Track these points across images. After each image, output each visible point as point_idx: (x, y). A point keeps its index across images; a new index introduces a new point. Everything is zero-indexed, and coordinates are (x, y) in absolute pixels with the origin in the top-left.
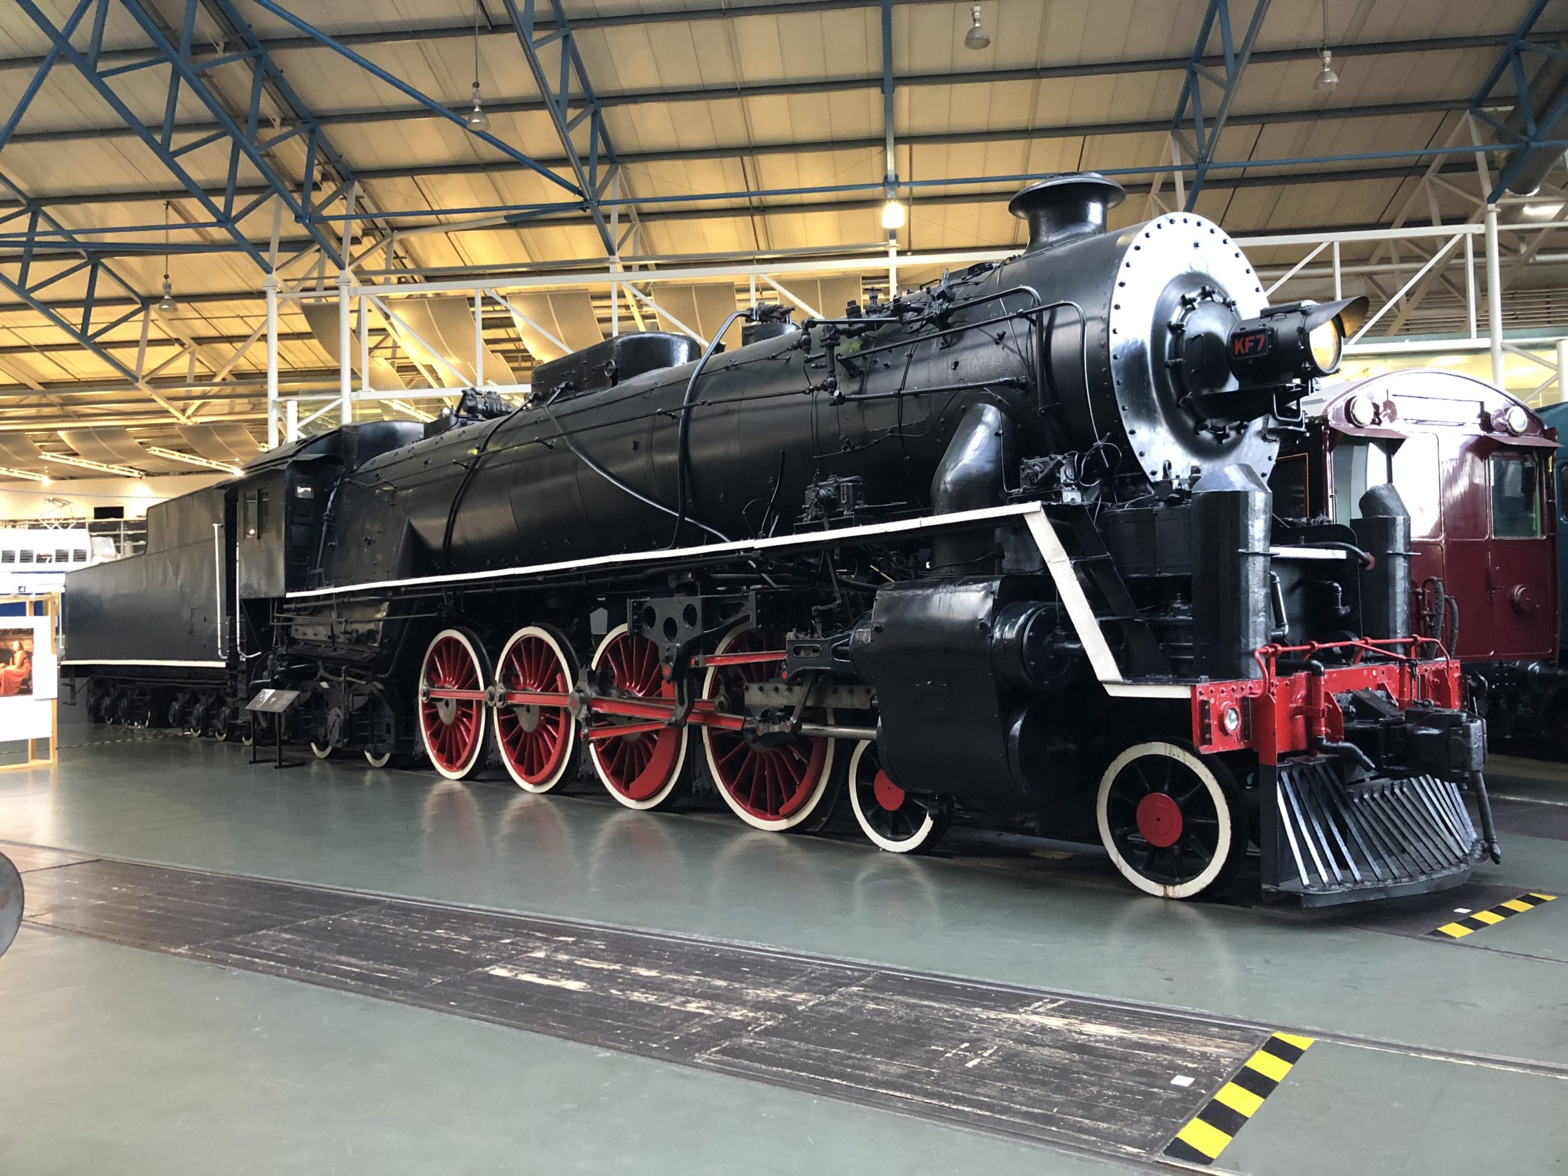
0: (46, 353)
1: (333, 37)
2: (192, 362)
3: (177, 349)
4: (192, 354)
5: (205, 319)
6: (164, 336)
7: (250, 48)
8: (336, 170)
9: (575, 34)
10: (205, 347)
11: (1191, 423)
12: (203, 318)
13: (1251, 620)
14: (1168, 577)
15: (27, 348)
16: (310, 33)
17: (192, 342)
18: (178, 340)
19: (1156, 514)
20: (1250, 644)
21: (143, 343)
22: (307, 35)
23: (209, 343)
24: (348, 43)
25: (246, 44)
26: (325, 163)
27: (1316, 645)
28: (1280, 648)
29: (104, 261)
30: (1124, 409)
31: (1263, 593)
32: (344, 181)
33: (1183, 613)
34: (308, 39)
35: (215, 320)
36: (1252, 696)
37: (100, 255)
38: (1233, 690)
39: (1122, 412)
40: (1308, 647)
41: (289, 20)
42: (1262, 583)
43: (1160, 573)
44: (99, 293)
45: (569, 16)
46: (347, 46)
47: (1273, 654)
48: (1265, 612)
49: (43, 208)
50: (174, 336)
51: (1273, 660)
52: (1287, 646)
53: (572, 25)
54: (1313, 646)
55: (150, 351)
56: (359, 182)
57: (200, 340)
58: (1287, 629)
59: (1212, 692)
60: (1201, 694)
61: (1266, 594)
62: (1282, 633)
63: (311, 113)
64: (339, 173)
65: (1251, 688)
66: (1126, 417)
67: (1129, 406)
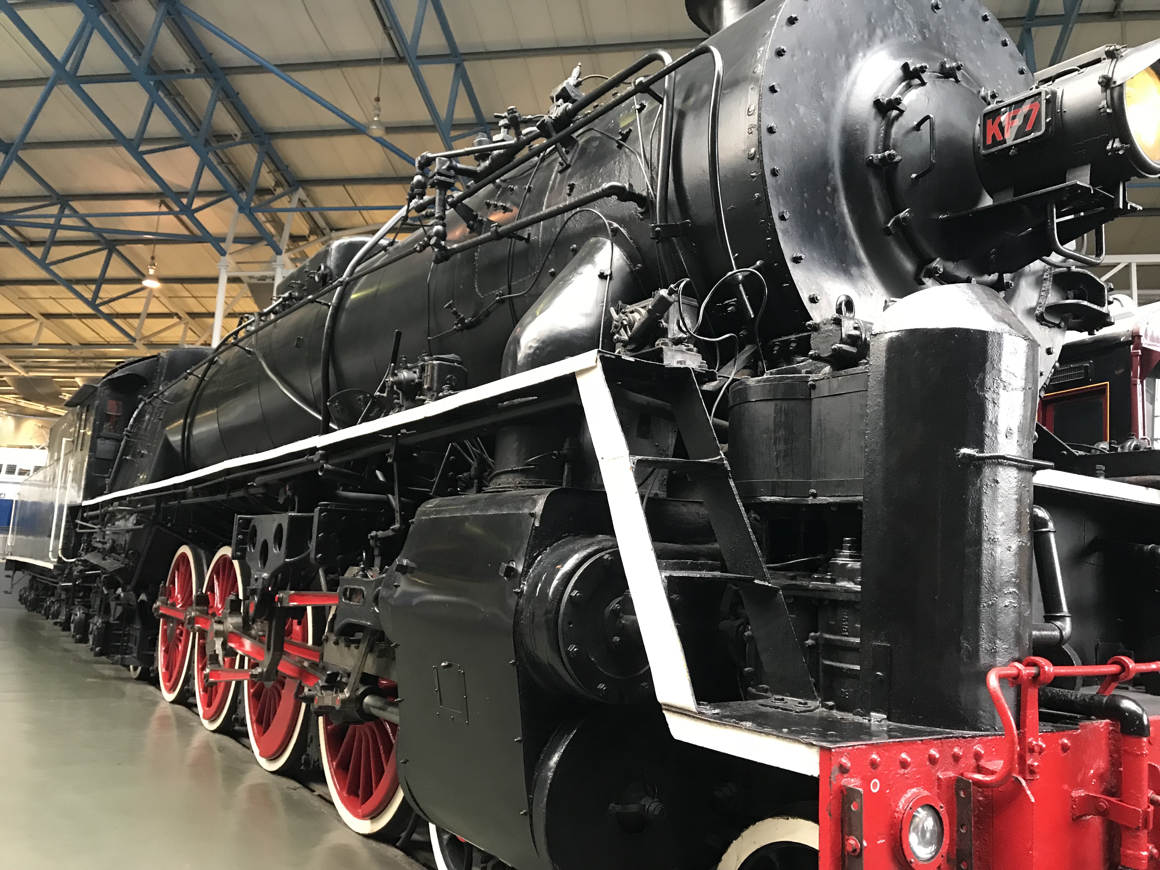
0: (84, 320)
1: (276, 66)
2: (185, 332)
3: (175, 320)
4: (186, 324)
5: (195, 298)
6: (164, 310)
7: (211, 72)
8: (285, 178)
9: (466, 64)
10: (198, 320)
11: (909, 266)
12: (193, 297)
13: (985, 601)
14: (830, 504)
15: (69, 316)
16: (257, 61)
17: (187, 316)
18: (177, 314)
19: (813, 387)
20: (982, 654)
21: (143, 316)
22: (257, 64)
23: (200, 317)
24: (287, 71)
25: (208, 68)
26: (275, 171)
27: (1131, 665)
28: (1049, 668)
29: (118, 247)
30: (782, 218)
31: (1014, 547)
32: (290, 186)
33: (850, 574)
34: (259, 69)
35: (202, 299)
36: (978, 777)
37: (115, 243)
38: (933, 760)
39: (779, 225)
40: (1113, 669)
41: (243, 52)
42: (1013, 524)
43: (815, 496)
44: (111, 273)
45: (462, 50)
46: (288, 73)
47: (1035, 678)
48: (1017, 586)
49: (70, 203)
50: (174, 310)
51: (1032, 695)
52: (1069, 663)
53: (463, 57)
54: (1124, 667)
55: (149, 322)
56: (303, 188)
57: (193, 315)
58: (1067, 626)
59: (874, 764)
60: (843, 770)
61: (1020, 547)
62: (1057, 633)
63: (262, 129)
64: (286, 181)
65: (978, 756)
66: (785, 232)
67: (793, 212)
